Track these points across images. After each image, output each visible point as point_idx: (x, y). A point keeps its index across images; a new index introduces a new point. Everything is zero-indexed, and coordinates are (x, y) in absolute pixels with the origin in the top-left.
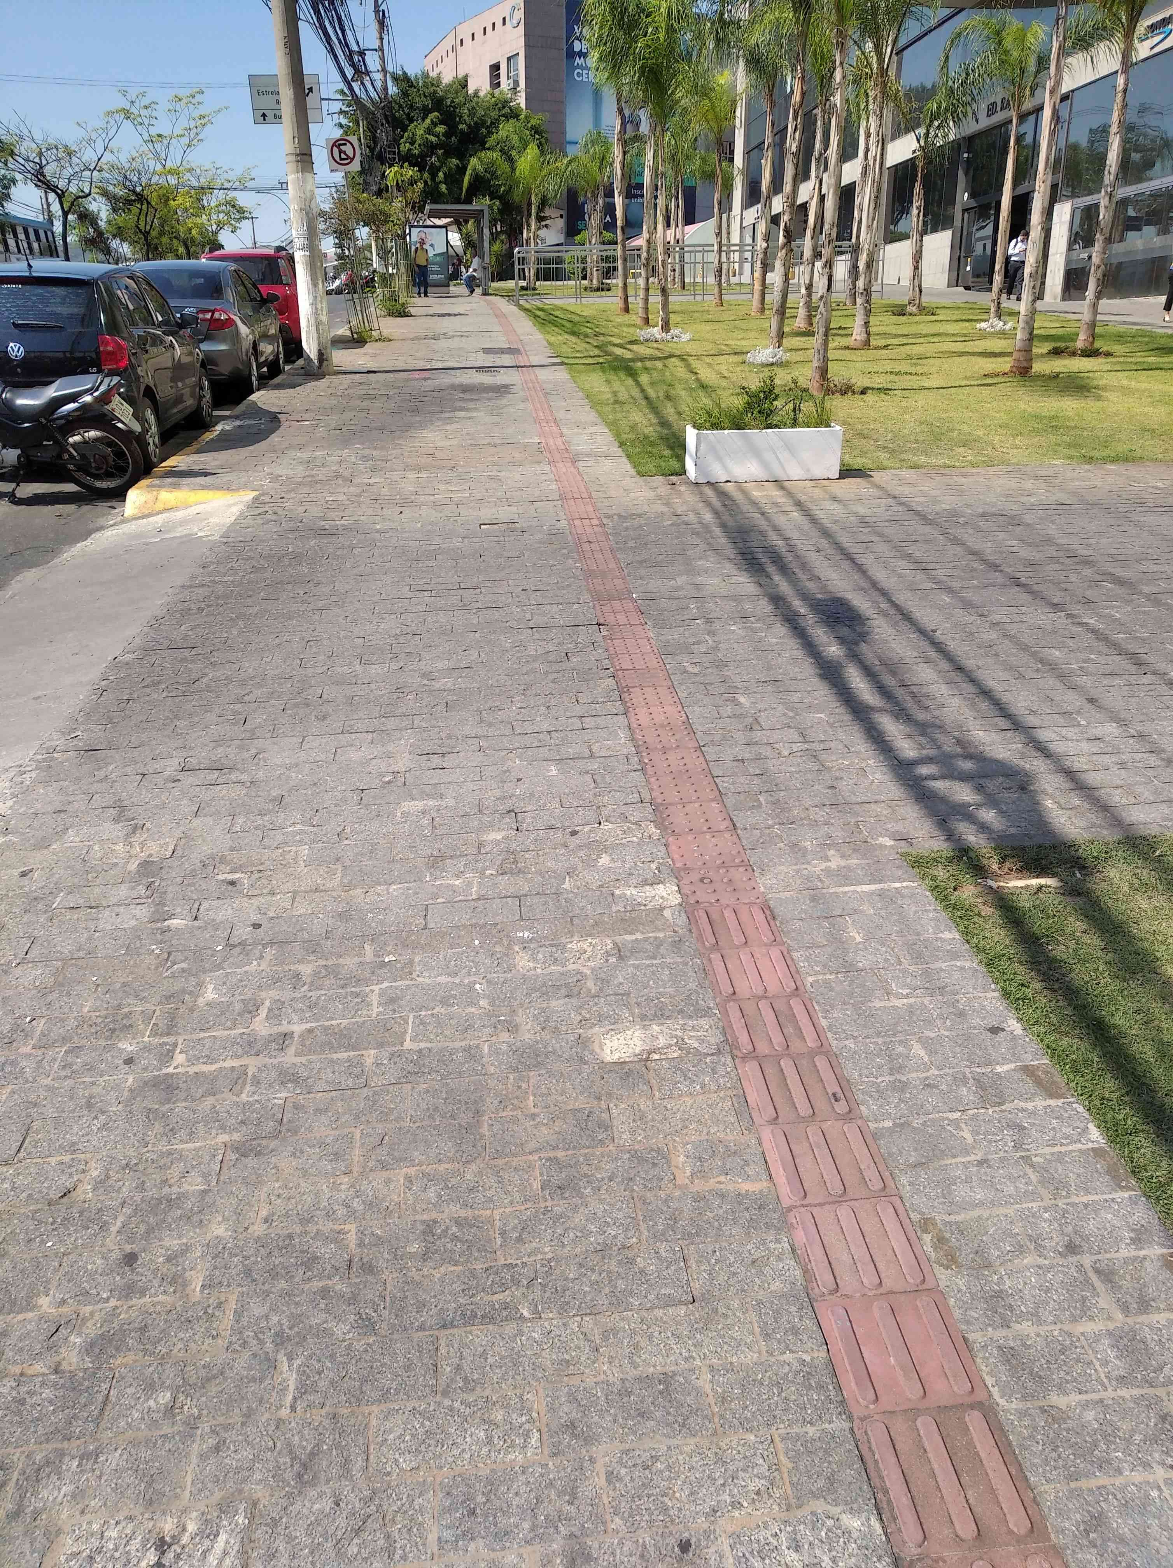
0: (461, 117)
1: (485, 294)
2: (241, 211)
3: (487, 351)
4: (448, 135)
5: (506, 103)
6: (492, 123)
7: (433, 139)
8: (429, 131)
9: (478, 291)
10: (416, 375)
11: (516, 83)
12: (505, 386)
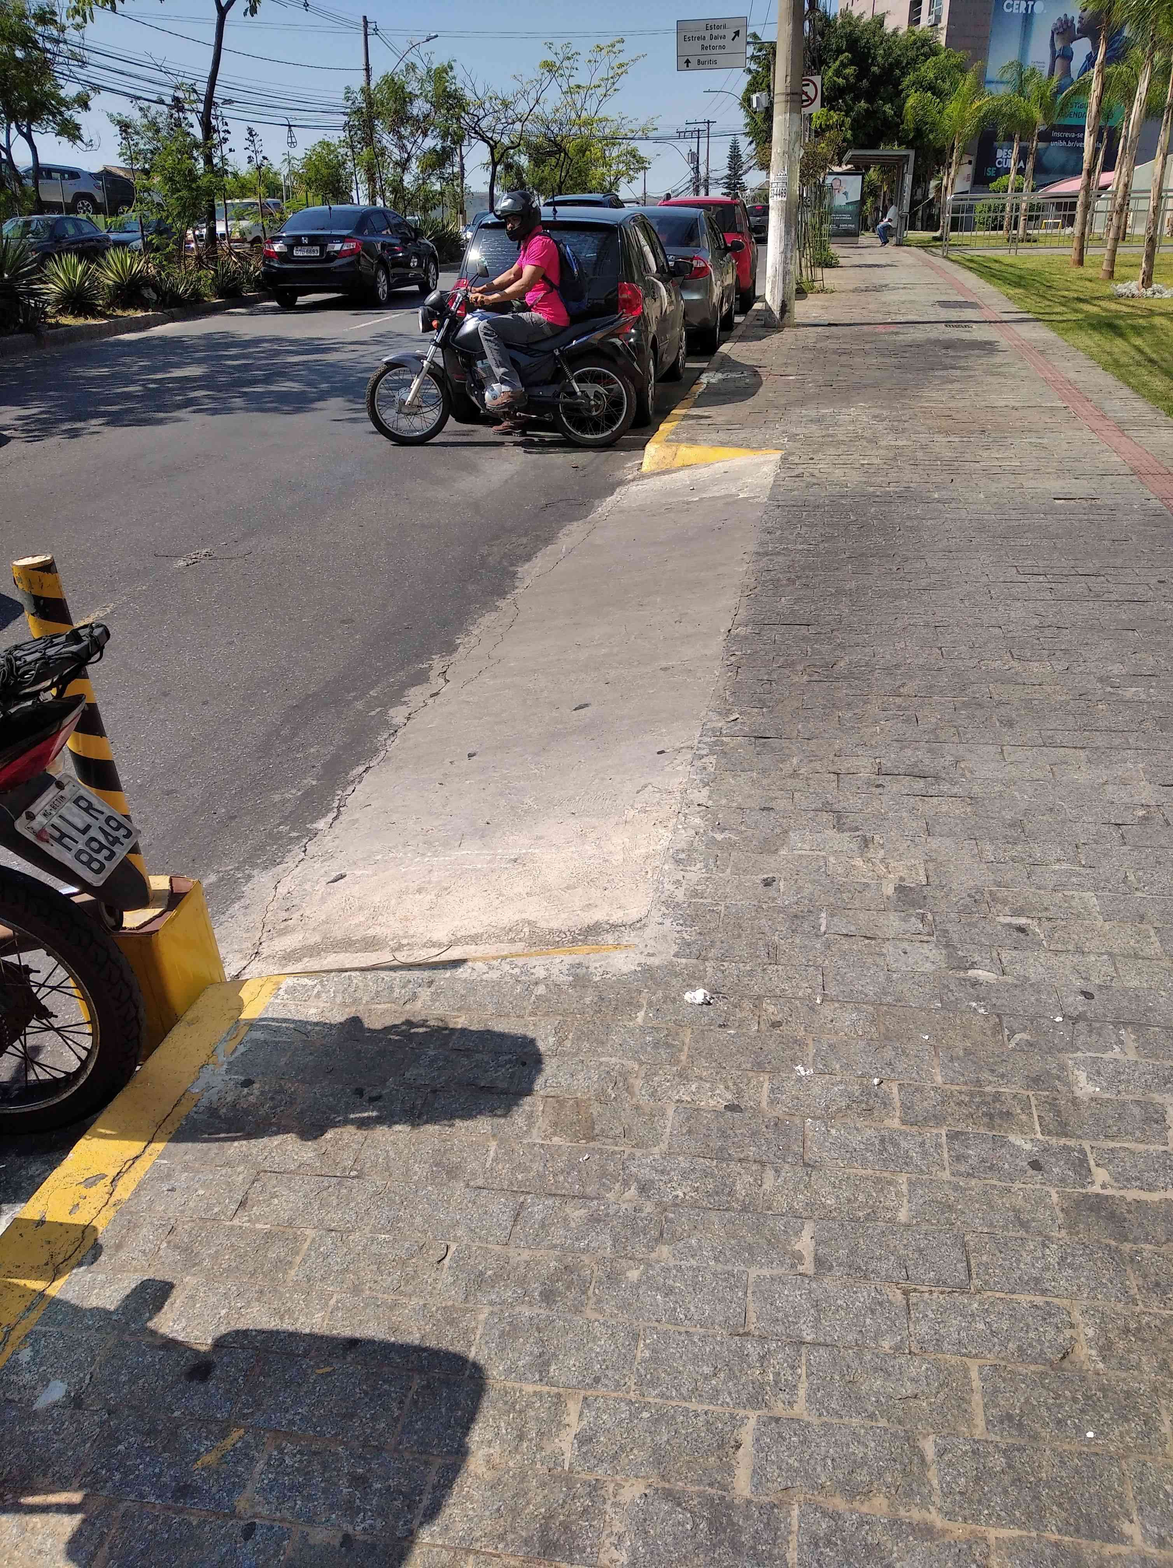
0: (874, 58)
1: (899, 244)
2: (640, 160)
3: (944, 304)
4: (859, 77)
5: (925, 42)
6: (908, 63)
7: (840, 81)
8: (838, 73)
9: (893, 240)
10: (880, 329)
11: (938, 19)
12: (990, 343)
